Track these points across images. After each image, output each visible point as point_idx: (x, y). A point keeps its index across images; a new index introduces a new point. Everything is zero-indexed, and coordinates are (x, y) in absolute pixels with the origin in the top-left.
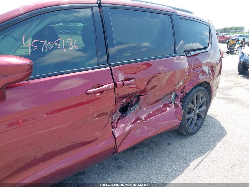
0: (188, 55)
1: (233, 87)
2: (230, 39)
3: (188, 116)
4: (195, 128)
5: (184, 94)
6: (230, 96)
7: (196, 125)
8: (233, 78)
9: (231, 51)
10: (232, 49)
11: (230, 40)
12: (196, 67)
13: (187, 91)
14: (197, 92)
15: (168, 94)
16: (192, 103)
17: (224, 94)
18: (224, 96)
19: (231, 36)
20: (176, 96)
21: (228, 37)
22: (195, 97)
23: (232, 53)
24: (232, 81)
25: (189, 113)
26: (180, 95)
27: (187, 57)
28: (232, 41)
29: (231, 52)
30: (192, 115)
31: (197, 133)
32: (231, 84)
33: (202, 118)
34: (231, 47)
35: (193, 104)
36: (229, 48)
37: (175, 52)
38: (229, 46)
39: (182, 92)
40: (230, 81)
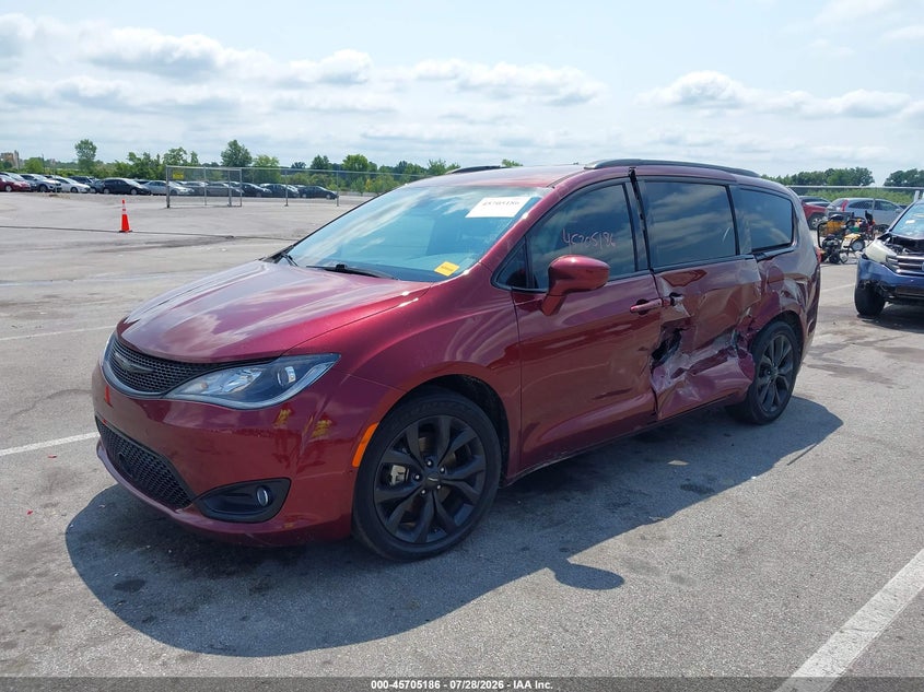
0: (758, 258)
1: (845, 346)
2: (822, 215)
3: (761, 382)
4: (773, 409)
5: (753, 332)
6: (841, 362)
7: (775, 403)
8: (845, 326)
9: (829, 252)
10: (832, 246)
11: (825, 219)
12: (773, 280)
13: (758, 327)
14: (776, 331)
15: (725, 332)
16: (767, 354)
17: (824, 360)
18: (825, 363)
19: (827, 205)
20: (739, 338)
21: (814, 208)
22: (772, 342)
23: (835, 260)
24: (843, 333)
25: (762, 375)
26: (746, 336)
27: (758, 261)
28: (830, 224)
29: (832, 256)
30: (767, 380)
31: (777, 421)
32: (841, 339)
33: (785, 388)
34: (829, 243)
35: (768, 356)
36: (825, 245)
37: (738, 253)
38: (822, 239)
39: (750, 330)
40: (836, 333)
